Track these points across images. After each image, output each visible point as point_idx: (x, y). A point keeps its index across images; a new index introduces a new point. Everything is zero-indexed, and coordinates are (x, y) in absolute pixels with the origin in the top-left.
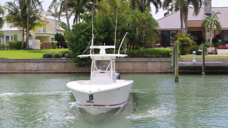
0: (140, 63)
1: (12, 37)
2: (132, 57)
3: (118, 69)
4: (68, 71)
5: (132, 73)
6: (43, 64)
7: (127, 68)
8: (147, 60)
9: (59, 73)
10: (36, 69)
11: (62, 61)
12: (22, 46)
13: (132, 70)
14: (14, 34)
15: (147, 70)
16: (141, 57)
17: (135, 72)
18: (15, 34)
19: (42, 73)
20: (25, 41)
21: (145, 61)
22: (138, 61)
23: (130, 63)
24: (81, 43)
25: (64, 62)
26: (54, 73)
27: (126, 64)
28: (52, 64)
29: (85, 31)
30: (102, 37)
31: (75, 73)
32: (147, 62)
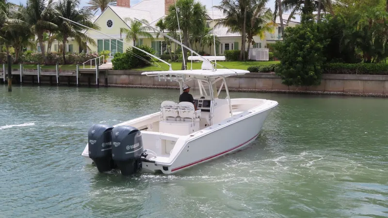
0: (374, 82)
1: (232, 44)
2: (364, 74)
3: (342, 90)
4: (276, 90)
5: (362, 96)
6: (246, 80)
7: (355, 88)
8: (384, 79)
9: (266, 92)
10: (238, 86)
11: (269, 77)
12: (241, 56)
13: (362, 91)
14: (234, 41)
15: (383, 93)
16: (377, 74)
17: (366, 94)
18: (236, 41)
19: (245, 92)
20: (246, 50)
21: (381, 79)
22: (371, 79)
23: (360, 82)
24: (290, 54)
25: (272, 78)
26: (259, 92)
27: (354, 83)
28: (256, 80)
29: (298, 37)
30: (319, 45)
31: (285, 93)
32: (385, 81)
